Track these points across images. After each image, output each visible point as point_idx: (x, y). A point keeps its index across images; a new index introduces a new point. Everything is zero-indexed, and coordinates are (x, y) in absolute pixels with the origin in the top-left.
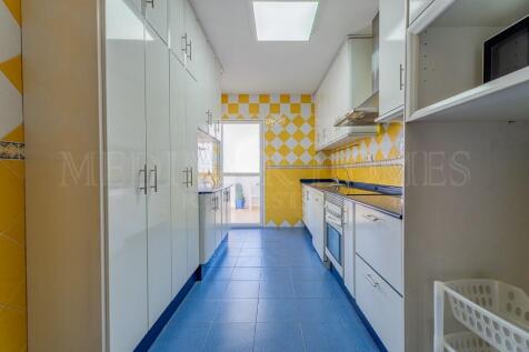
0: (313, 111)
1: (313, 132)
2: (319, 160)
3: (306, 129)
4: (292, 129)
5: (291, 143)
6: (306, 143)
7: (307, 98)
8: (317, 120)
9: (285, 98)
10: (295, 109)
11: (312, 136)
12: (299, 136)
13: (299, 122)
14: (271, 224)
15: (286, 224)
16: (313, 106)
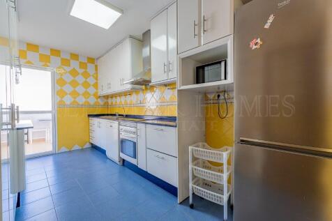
0: (96, 69)
1: (97, 83)
2: (101, 102)
3: (91, 80)
4: (80, 79)
5: (80, 89)
6: (92, 90)
7: (92, 60)
8: (99, 76)
9: (75, 56)
10: (83, 65)
11: (96, 85)
12: (86, 85)
13: (86, 75)
14: (64, 149)
15: (77, 147)
16: (96, 66)
